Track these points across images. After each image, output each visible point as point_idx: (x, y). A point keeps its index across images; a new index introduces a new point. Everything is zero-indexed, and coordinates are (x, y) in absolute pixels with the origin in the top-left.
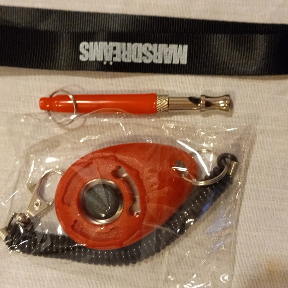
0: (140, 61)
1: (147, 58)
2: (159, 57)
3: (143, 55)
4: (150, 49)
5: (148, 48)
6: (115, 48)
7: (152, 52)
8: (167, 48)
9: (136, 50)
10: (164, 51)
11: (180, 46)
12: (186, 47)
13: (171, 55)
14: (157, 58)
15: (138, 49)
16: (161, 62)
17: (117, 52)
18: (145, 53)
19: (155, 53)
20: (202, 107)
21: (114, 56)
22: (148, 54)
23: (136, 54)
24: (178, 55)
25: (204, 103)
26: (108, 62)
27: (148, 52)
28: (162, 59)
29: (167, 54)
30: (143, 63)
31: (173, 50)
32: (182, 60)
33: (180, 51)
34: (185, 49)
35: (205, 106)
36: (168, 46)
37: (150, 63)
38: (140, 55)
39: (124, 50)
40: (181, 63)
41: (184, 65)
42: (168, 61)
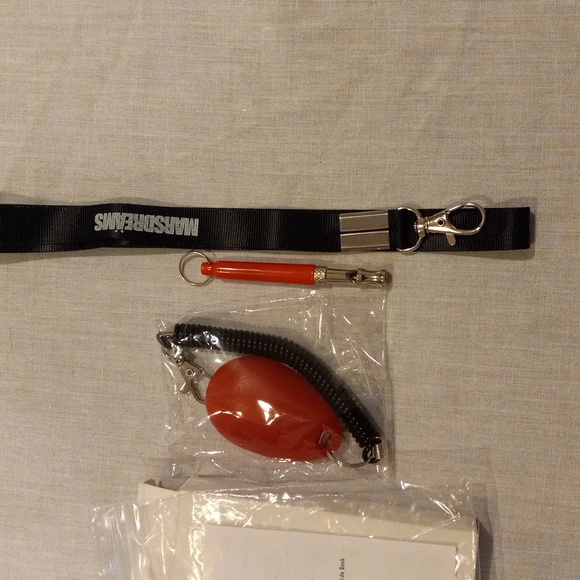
0: (152, 231)
1: (159, 229)
2: (171, 229)
3: (155, 226)
4: (162, 221)
5: (160, 220)
6: (127, 218)
7: (164, 224)
9: (148, 221)
10: (176, 223)
11: (191, 219)
13: (182, 227)
14: (169, 229)
15: (151, 220)
16: (173, 233)
17: (130, 222)
18: (157, 224)
19: (167, 225)
21: (126, 225)
23: (148, 224)
24: (189, 228)
25: (361, 276)
26: (119, 231)
27: (160, 224)
29: (179, 226)
30: (154, 232)
31: (185, 222)
32: (193, 232)
33: (192, 224)
34: (196, 222)
35: (361, 280)
36: (180, 220)
37: (162, 234)
38: (152, 225)
39: (136, 221)
40: (192, 235)
41: (195, 237)
42: (179, 233)
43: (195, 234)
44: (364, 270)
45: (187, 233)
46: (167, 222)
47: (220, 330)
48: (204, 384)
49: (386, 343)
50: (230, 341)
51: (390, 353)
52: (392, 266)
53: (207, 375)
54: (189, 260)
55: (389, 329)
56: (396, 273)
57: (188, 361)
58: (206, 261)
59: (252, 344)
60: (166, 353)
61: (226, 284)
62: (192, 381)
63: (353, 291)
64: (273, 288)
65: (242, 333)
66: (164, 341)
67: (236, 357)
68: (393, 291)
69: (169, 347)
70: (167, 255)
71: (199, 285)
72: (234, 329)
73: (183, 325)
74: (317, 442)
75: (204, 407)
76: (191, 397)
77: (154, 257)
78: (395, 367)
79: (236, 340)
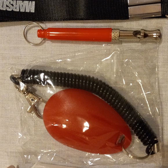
0: (5, 10)
1: (10, 8)
2: (17, 8)
3: (7, 6)
4: (11, 3)
5: (10, 3)
7: (12, 5)
8: (22, 3)
9: (2, 3)
10: (20, 5)
11: (30, 2)
12: (34, 2)
13: (24, 7)
14: (16, 8)
15: (4, 3)
16: (18, 11)
18: (8, 5)
19: (14, 5)
20: (142, 38)
22: (10, 6)
23: (2, 5)
24: (29, 7)
25: (143, 34)
27: (10, 5)
28: (19, 9)
29: (22, 6)
30: (6, 10)
31: (26, 4)
32: (32, 10)
33: (30, 5)
34: (33, 4)
35: (143, 37)
36: (23, 2)
37: (11, 11)
38: (5, 6)
40: (31, 12)
41: (33, 13)
42: (22, 10)
43: (33, 11)
44: (145, 30)
45: (27, 11)
46: (14, 4)
47: (51, 73)
48: (42, 107)
49: (158, 78)
50: (58, 79)
51: (160, 85)
52: (162, 28)
53: (43, 101)
54: (30, 29)
55: (160, 69)
56: (164, 32)
57: (32, 93)
58: (40, 28)
59: (72, 81)
60: (17, 88)
61: (54, 44)
62: (34, 105)
63: (136, 45)
64: (84, 45)
65: (65, 74)
66: (15, 80)
67: (61, 90)
68: (162, 44)
69: (18, 84)
70: (16, 27)
71: (36, 45)
72: (59, 72)
73: (27, 70)
74: (115, 144)
75: (42, 120)
76: (34, 115)
77: (8, 28)
78: (164, 93)
79: (61, 78)
